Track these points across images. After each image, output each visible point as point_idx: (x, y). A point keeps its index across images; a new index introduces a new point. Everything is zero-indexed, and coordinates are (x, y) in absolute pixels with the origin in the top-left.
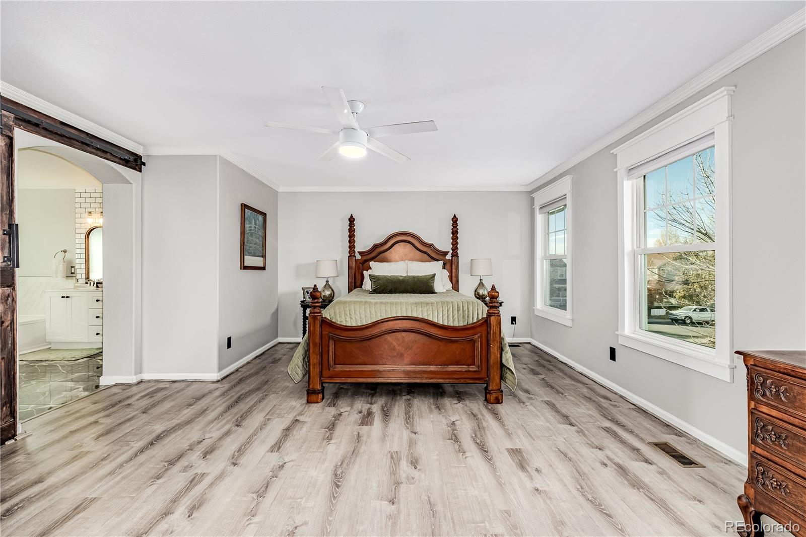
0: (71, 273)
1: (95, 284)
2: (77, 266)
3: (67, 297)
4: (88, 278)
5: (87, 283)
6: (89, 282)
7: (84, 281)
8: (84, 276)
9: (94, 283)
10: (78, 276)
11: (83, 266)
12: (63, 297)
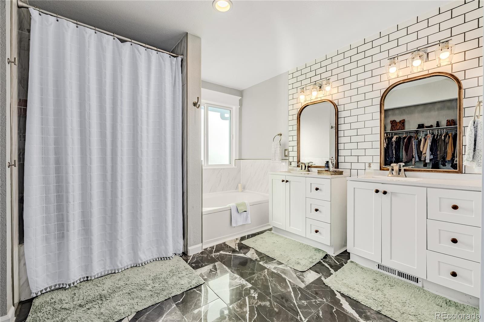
0: (285, 156)
1: (307, 167)
2: (290, 149)
3: (287, 181)
4: (299, 161)
5: (298, 166)
6: (300, 165)
7: (296, 164)
8: (296, 159)
9: (305, 166)
10: (291, 159)
11: (295, 149)
12: (283, 181)
